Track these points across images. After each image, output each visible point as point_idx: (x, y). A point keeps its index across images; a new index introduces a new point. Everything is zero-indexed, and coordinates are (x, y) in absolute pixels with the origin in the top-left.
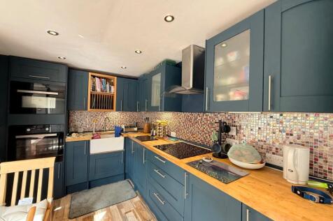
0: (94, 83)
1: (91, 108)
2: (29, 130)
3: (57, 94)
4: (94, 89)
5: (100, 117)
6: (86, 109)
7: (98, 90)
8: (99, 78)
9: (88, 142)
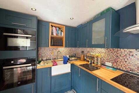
0: (52, 30)
1: (51, 46)
2: (12, 62)
3: (31, 36)
4: (52, 34)
5: (55, 51)
6: (48, 46)
7: (55, 34)
8: (55, 27)
9: (51, 68)
